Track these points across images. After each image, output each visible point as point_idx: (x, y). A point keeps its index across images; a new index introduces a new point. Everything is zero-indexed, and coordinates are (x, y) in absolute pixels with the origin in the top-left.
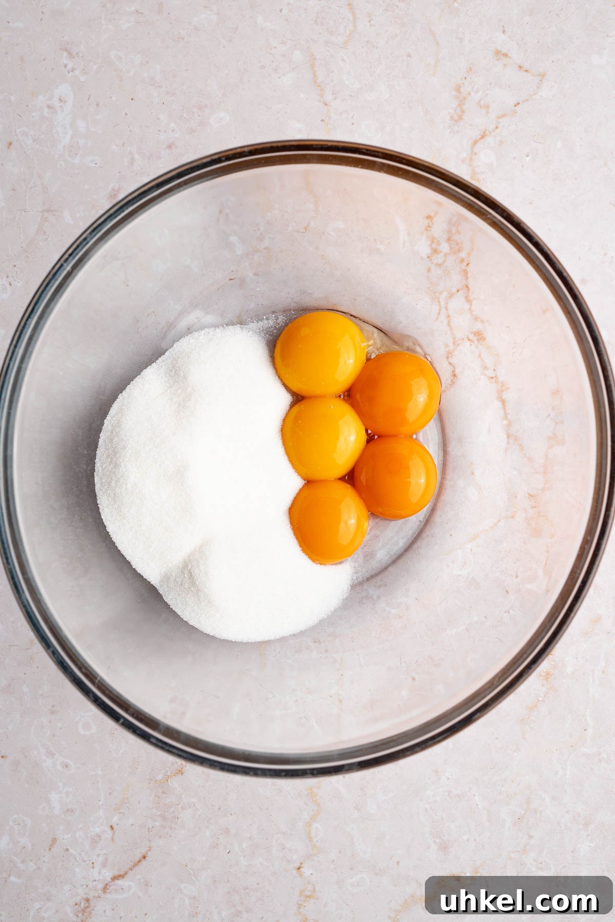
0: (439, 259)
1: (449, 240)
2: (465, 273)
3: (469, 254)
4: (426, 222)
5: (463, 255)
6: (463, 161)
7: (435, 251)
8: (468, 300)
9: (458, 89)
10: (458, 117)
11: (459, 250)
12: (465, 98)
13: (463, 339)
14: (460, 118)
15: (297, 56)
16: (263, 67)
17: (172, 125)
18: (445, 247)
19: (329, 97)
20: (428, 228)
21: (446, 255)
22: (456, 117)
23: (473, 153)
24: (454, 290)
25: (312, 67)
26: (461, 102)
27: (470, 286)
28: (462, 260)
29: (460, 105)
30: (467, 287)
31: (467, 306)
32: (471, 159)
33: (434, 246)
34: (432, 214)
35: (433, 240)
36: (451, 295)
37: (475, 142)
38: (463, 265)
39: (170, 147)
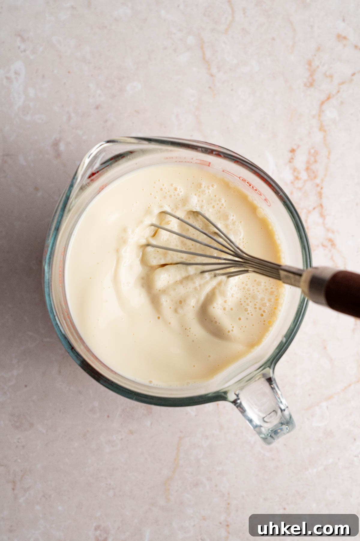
0: (299, 184)
1: (307, 169)
2: (320, 195)
3: (322, 180)
4: (290, 155)
5: (318, 181)
6: (314, 117)
7: (297, 178)
8: (322, 215)
9: (310, 63)
10: (311, 84)
11: (315, 177)
12: (315, 70)
13: (318, 246)
14: (311, 85)
15: (191, 40)
16: (165, 48)
17: (99, 92)
18: (304, 175)
19: (214, 71)
20: (291, 160)
21: (305, 181)
22: (308, 84)
23: (321, 111)
24: (311, 208)
25: (202, 48)
26: (312, 73)
27: (324, 205)
28: (317, 185)
29: (311, 75)
30: (321, 205)
31: (320, 221)
32: (320, 116)
33: (296, 174)
34: (295, 147)
35: (295, 170)
36: (309, 212)
37: (322, 103)
38: (319, 189)
39: (97, 108)
